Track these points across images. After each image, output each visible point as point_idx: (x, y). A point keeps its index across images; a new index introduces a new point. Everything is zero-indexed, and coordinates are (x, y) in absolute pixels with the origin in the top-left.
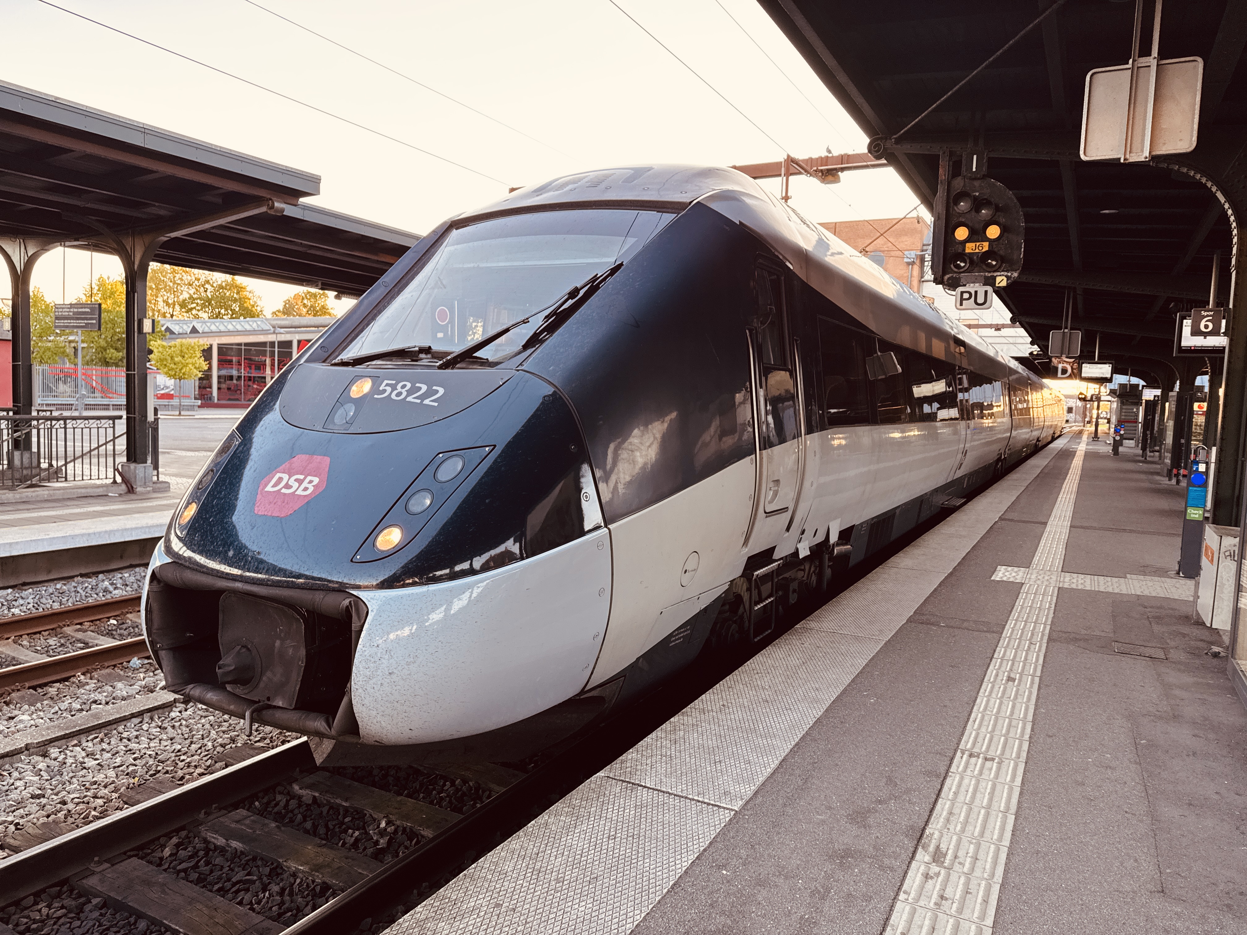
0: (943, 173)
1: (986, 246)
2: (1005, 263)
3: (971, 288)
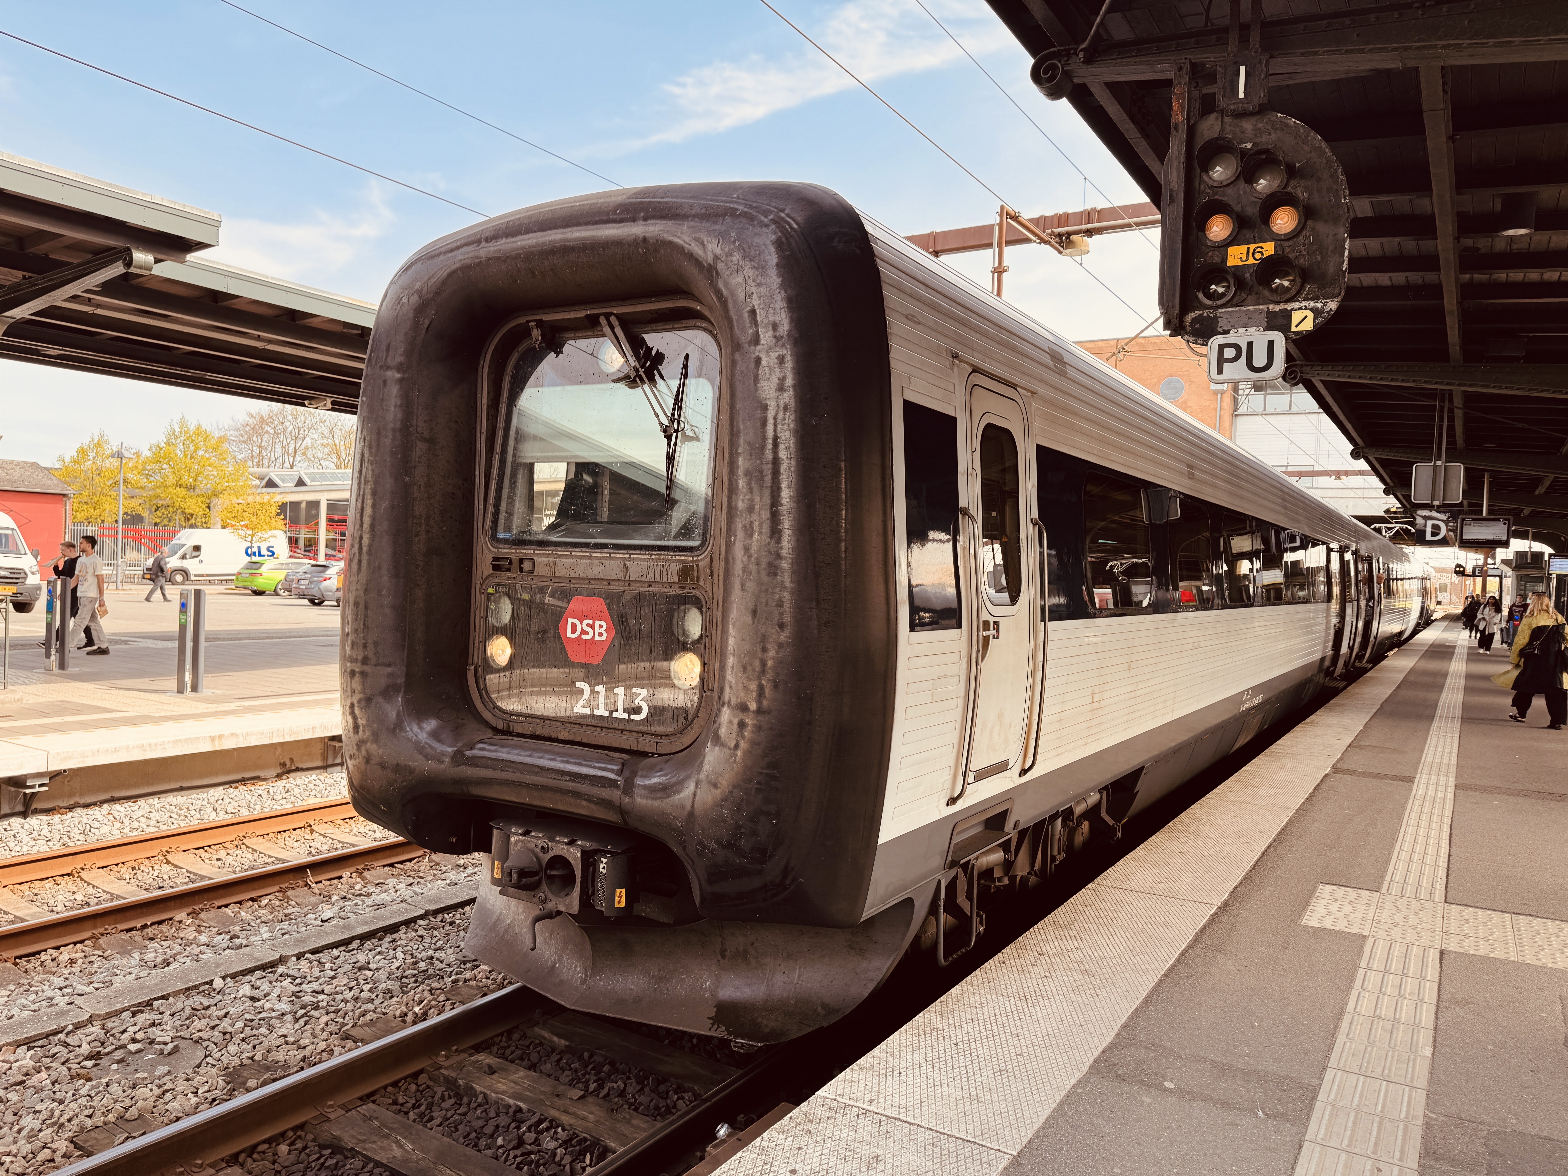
0: (1178, 108)
2: (1310, 282)
3: (1239, 336)
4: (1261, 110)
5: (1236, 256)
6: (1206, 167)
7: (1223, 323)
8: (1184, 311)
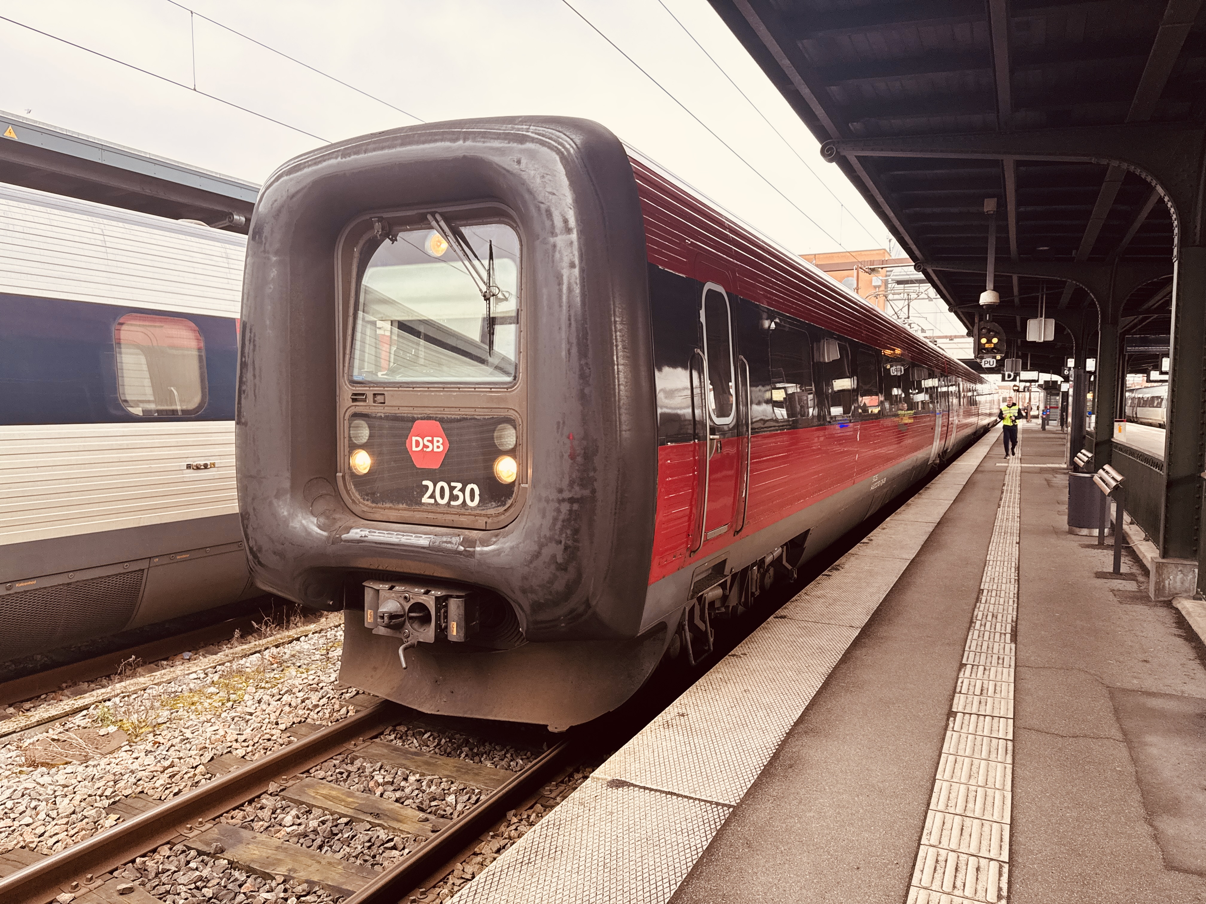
0: (976, 320)
1: (992, 346)
2: (999, 352)
3: (988, 360)
4: (991, 322)
5: (987, 346)
6: (981, 330)
7: (985, 357)
8: (978, 354)
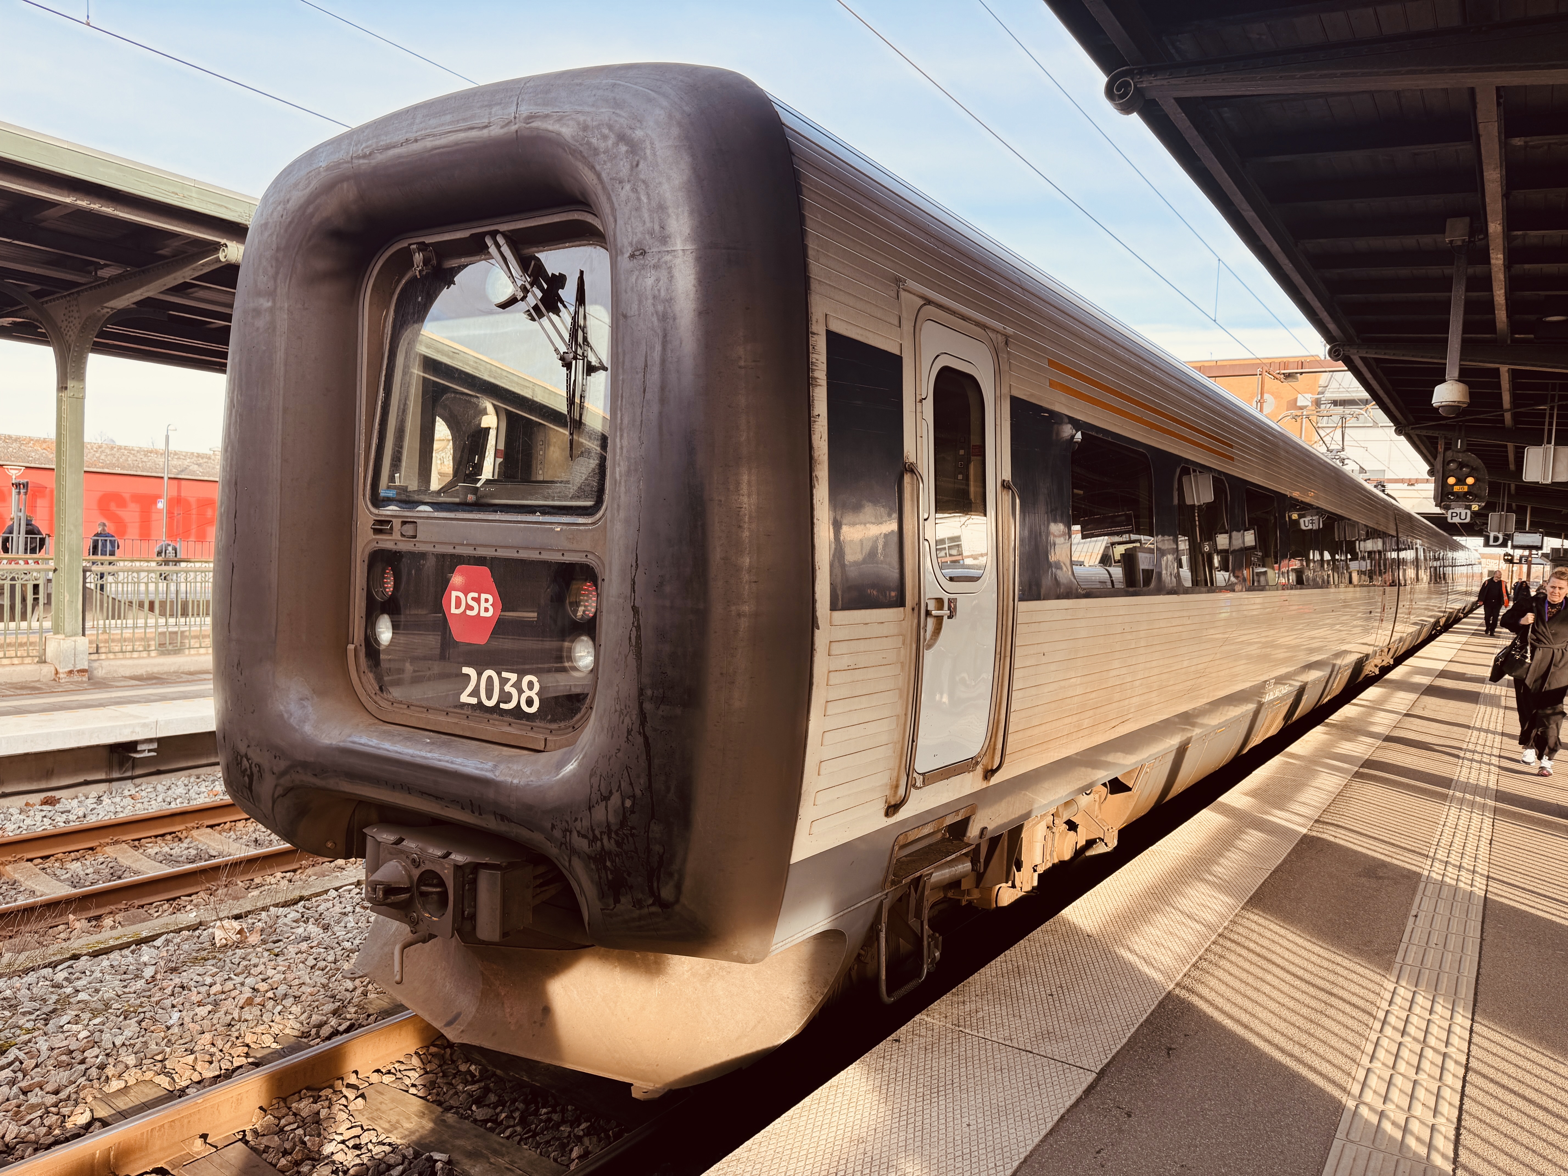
0: (1441, 449)
1: (1466, 489)
2: (1477, 498)
3: (1458, 510)
4: (1464, 451)
5: (1456, 489)
6: (1449, 463)
7: (1452, 506)
8: (1441, 502)
